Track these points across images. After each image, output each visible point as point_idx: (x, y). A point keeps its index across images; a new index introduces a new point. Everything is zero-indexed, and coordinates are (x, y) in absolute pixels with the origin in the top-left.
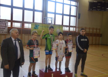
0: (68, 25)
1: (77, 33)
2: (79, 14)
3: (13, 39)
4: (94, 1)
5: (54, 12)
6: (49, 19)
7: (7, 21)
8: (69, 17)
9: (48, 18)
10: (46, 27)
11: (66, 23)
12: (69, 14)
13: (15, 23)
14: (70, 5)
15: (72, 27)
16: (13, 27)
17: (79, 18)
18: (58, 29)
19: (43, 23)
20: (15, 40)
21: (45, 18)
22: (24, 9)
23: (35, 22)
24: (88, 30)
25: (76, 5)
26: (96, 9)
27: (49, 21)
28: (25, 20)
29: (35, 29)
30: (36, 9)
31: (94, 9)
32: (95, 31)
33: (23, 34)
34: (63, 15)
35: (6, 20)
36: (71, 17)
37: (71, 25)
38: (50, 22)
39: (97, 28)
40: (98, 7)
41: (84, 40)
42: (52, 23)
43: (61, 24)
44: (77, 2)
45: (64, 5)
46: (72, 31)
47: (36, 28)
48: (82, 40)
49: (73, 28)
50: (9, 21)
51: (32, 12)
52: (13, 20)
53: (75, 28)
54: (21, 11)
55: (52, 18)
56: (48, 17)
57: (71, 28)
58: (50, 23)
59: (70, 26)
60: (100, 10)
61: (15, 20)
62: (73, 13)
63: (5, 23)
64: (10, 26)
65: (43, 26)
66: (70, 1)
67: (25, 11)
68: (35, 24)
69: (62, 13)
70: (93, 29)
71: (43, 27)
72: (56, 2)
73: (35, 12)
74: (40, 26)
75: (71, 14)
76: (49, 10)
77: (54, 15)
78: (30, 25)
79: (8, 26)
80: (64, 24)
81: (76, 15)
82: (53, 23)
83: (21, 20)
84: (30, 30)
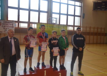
0: (73, 24)
2: (83, 14)
4: (99, 1)
8: (73, 17)
10: (51, 27)
11: (71, 23)
12: (73, 14)
13: (21, 23)
14: (75, 6)
15: (76, 26)
16: (20, 27)
17: (83, 18)
19: (48, 23)
21: (50, 19)
22: (29, 10)
23: (40, 22)
24: (92, 30)
25: (81, 6)
26: (101, 9)
28: (31, 21)
30: (41, 10)
31: (99, 9)
32: (99, 30)
34: (67, 15)
35: (13, 21)
36: (76, 17)
39: (101, 28)
40: (103, 6)
41: (80, 39)
42: (56, 23)
43: (66, 24)
44: (81, 3)
45: (69, 6)
48: (78, 39)
50: (16, 22)
51: (37, 13)
54: (27, 12)
55: (56, 18)
56: (53, 17)
57: (75, 28)
59: (74, 26)
60: (104, 10)
61: (21, 21)
62: (78, 13)
63: (12, 24)
64: (17, 27)
65: (48, 26)
66: (74, 2)
67: (31, 12)
68: (40, 24)
69: (66, 13)
70: (98, 28)
72: (60, 3)
73: (41, 13)
75: (76, 14)
76: (53, 11)
77: (59, 15)
78: (36, 25)
80: (68, 24)
81: (80, 15)
83: (27, 20)
84: (35, 30)
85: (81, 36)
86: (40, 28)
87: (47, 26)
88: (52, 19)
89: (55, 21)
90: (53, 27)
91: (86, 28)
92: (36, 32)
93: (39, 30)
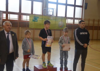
0: (73, 17)
2: (85, 4)
3: (6, 32)
5: (56, 1)
6: (50, 10)
7: (2, 13)
8: (73, 8)
9: (49, 9)
11: (70, 14)
12: (74, 4)
13: (10, 15)
15: (77, 19)
16: (9, 19)
17: (86, 8)
18: (61, 21)
19: (43, 15)
20: (8, 33)
21: (45, 9)
23: (34, 13)
24: (96, 23)
28: (22, 12)
29: (33, 22)
33: (20, 28)
34: (67, 5)
37: (76, 17)
38: (50, 13)
41: (83, 33)
42: (53, 15)
43: (64, 16)
46: (77, 24)
47: (35, 21)
48: (81, 33)
50: (4, 12)
52: (9, 11)
55: (53, 9)
56: (49, 7)
57: (75, 20)
58: (51, 15)
61: (11, 11)
62: (79, 2)
64: (5, 19)
65: (43, 18)
68: (34, 16)
69: (65, 3)
71: (43, 20)
73: (34, 2)
74: (40, 19)
77: (56, 5)
78: (28, 17)
79: (2, 18)
80: (68, 16)
81: (82, 5)
82: (54, 14)
83: (18, 11)
85: (84, 30)
86: (33, 21)
87: (41, 18)
88: (48, 10)
89: (52, 12)
91: (89, 21)
92: (29, 26)
93: (32, 23)
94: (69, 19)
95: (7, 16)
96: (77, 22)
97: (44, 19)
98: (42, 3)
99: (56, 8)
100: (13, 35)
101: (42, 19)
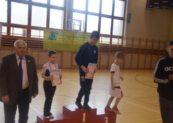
0: (109, 33)
1: (124, 48)
2: (128, 14)
5: (84, 10)
6: (76, 23)
7: (1, 25)
8: (110, 20)
9: (73, 21)
10: (69, 36)
11: (105, 30)
12: (111, 14)
13: (15, 29)
15: (116, 37)
16: (11, 35)
17: (129, 21)
19: (64, 30)
21: (68, 21)
23: (50, 27)
24: (143, 44)
26: (160, 6)
27: (75, 26)
28: (33, 24)
29: (50, 41)
31: (156, 5)
32: (156, 45)
33: (29, 49)
34: (100, 15)
36: (115, 20)
37: (113, 34)
38: (77, 28)
39: (160, 41)
40: (164, 2)
42: (80, 30)
46: (116, 45)
47: (52, 39)
49: (117, 39)
50: (4, 24)
51: (45, 9)
52: (12, 23)
53: (120, 40)
55: (81, 21)
56: (73, 18)
57: (113, 39)
59: (111, 36)
60: (166, 8)
61: (15, 23)
62: (119, 12)
64: (6, 34)
65: (65, 35)
67: (33, 7)
68: (51, 31)
69: (98, 12)
70: (153, 41)
71: (65, 37)
73: (51, 10)
74: (60, 35)
75: (115, 15)
76: (75, 7)
77: (84, 15)
78: (42, 32)
79: (1, 33)
80: (102, 32)
81: (123, 17)
82: (82, 29)
83: (26, 23)
84: (41, 41)
86: (50, 38)
87: (62, 34)
90: (73, 37)
91: (133, 41)
92: (42, 46)
93: (48, 42)
94: (103, 38)
95: (9, 30)
96: (115, 41)
97: (67, 36)
98: (63, 11)
99: (84, 19)
100: (29, 61)
101: (63, 36)
